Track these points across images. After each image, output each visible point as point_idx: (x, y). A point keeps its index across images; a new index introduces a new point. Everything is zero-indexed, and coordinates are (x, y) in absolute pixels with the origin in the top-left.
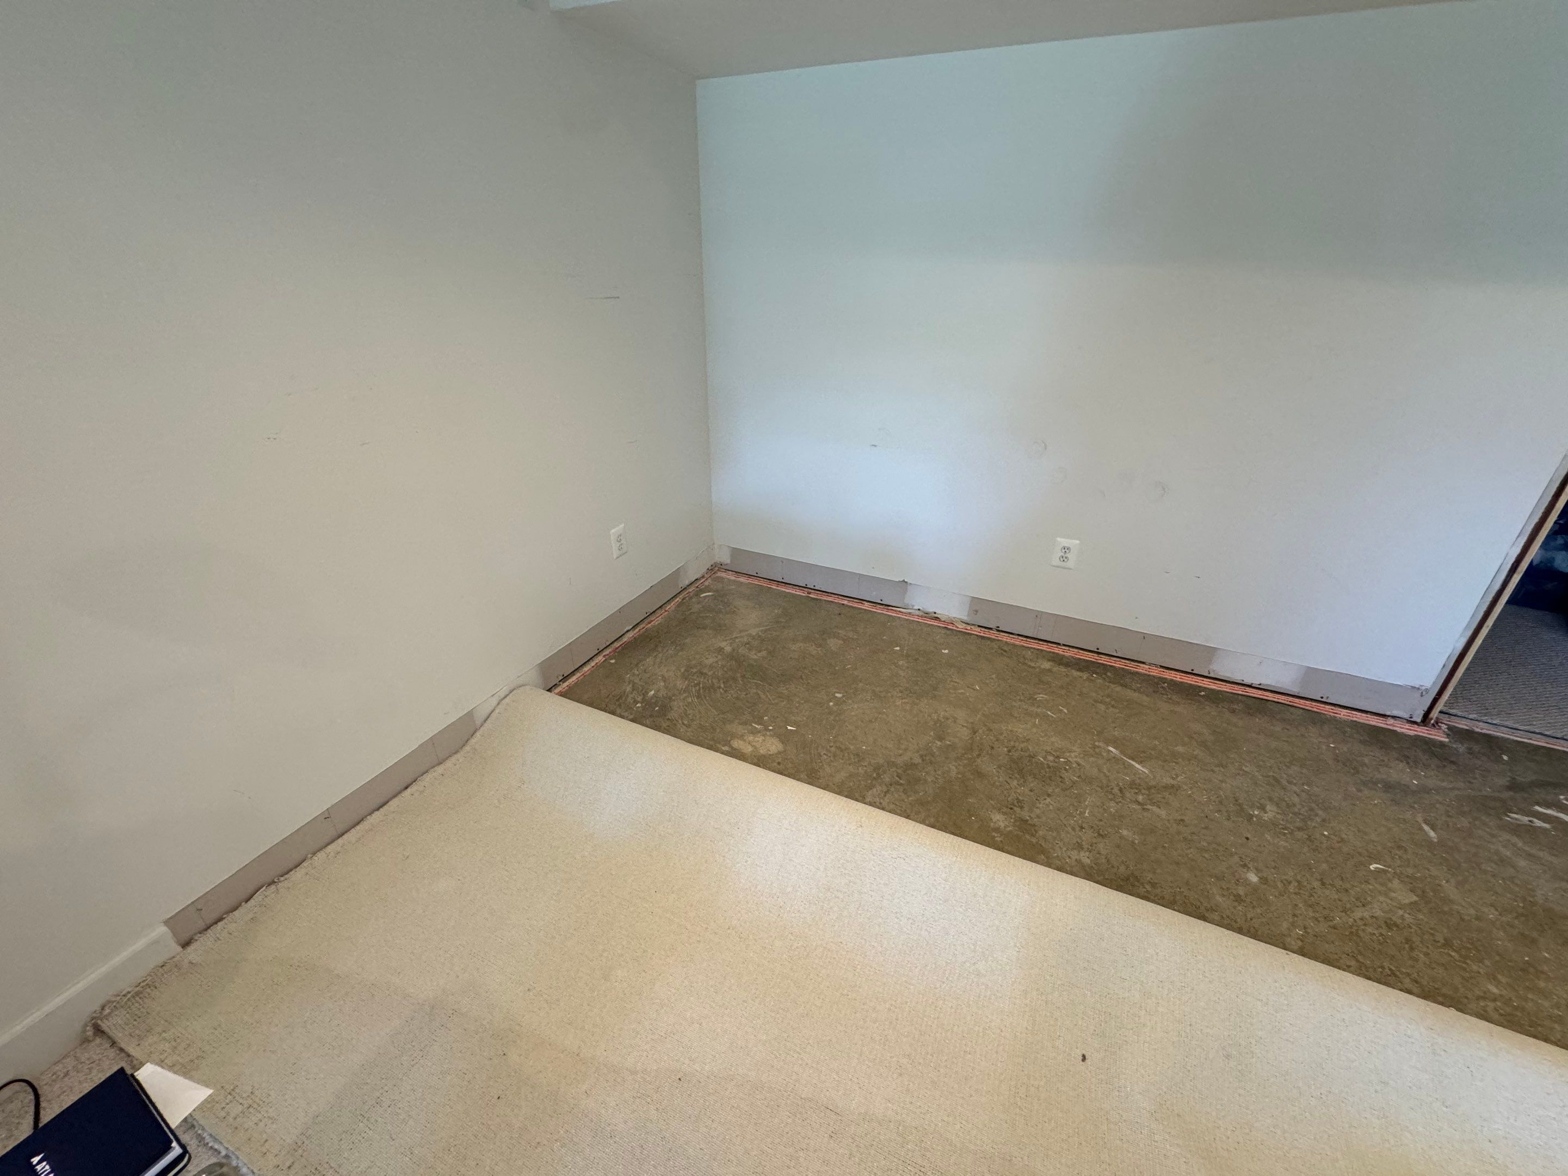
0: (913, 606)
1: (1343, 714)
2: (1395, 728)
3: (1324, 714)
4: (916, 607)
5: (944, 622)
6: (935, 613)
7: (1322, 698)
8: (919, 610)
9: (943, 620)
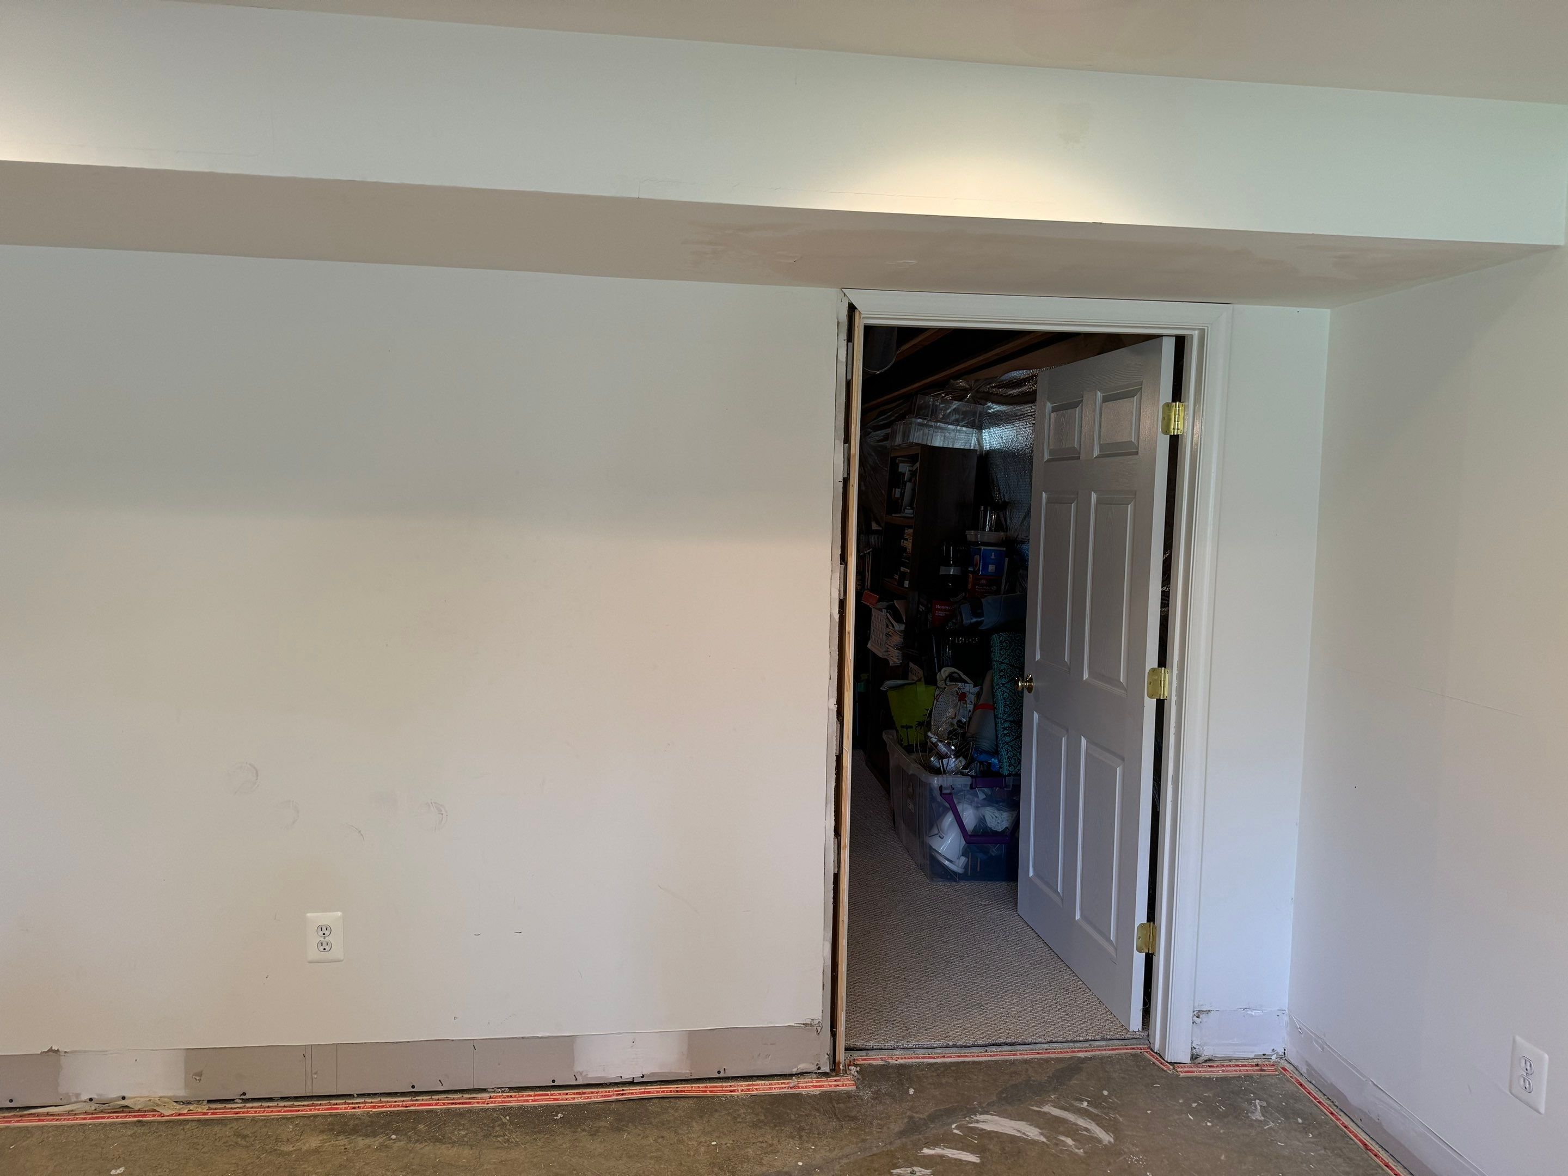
0: (78, 1095)
1: (741, 1088)
2: (798, 1091)
3: (718, 1097)
4: (85, 1097)
5: (139, 1111)
6: (124, 1098)
7: (719, 1072)
8: (91, 1100)
9: (137, 1108)
